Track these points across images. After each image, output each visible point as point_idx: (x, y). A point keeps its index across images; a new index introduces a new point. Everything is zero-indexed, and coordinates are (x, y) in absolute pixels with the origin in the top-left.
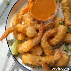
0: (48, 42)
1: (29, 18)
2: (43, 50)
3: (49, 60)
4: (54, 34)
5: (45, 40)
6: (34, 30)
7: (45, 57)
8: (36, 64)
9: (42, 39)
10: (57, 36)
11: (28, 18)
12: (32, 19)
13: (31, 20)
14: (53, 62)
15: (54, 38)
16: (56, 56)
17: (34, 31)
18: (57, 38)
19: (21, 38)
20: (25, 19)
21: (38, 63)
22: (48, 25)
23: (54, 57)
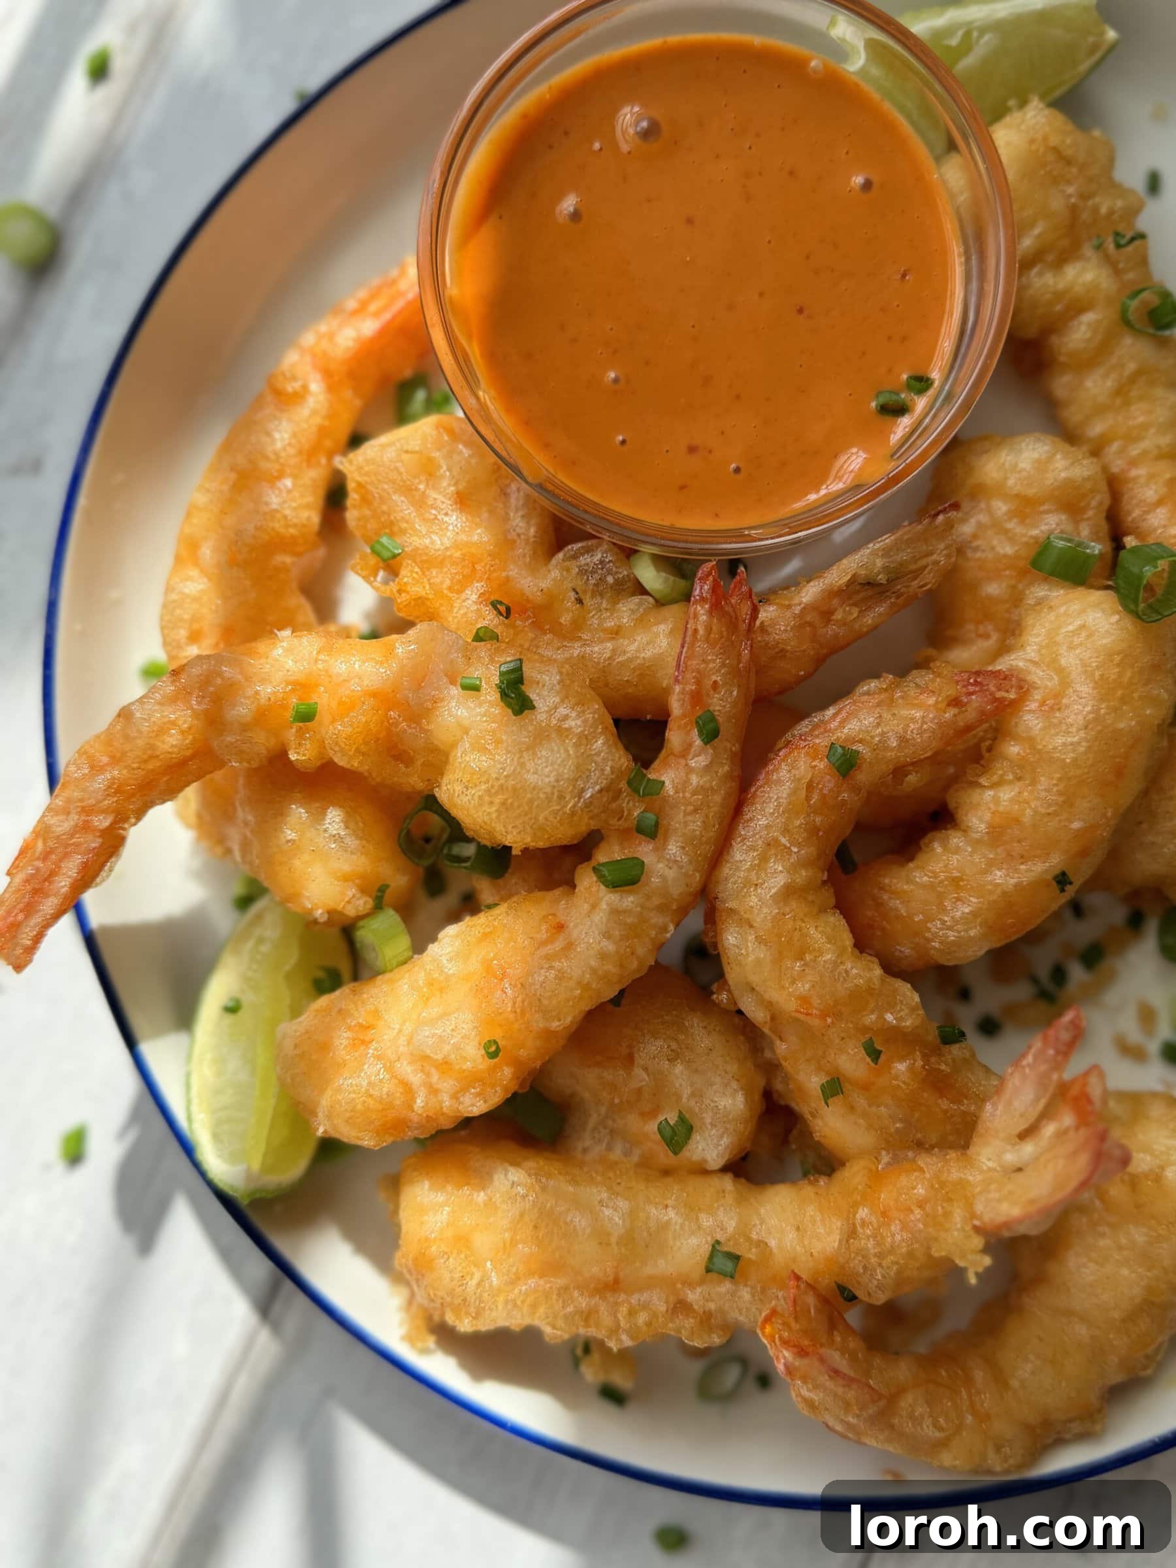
0: (836, 921)
1: (463, 501)
2: (771, 1068)
3: (896, 1234)
4: (936, 759)
5: (777, 877)
6: (575, 723)
7: (808, 1190)
8: (671, 1328)
9: (726, 870)
10: (1006, 795)
11: (441, 496)
12: (518, 522)
13: (506, 543)
14: (959, 1273)
15: (955, 839)
16: (1010, 1157)
17: (585, 739)
18: (996, 835)
19: (346, 878)
20: (391, 527)
21: (693, 1296)
22: (823, 611)
23: (973, 1177)
